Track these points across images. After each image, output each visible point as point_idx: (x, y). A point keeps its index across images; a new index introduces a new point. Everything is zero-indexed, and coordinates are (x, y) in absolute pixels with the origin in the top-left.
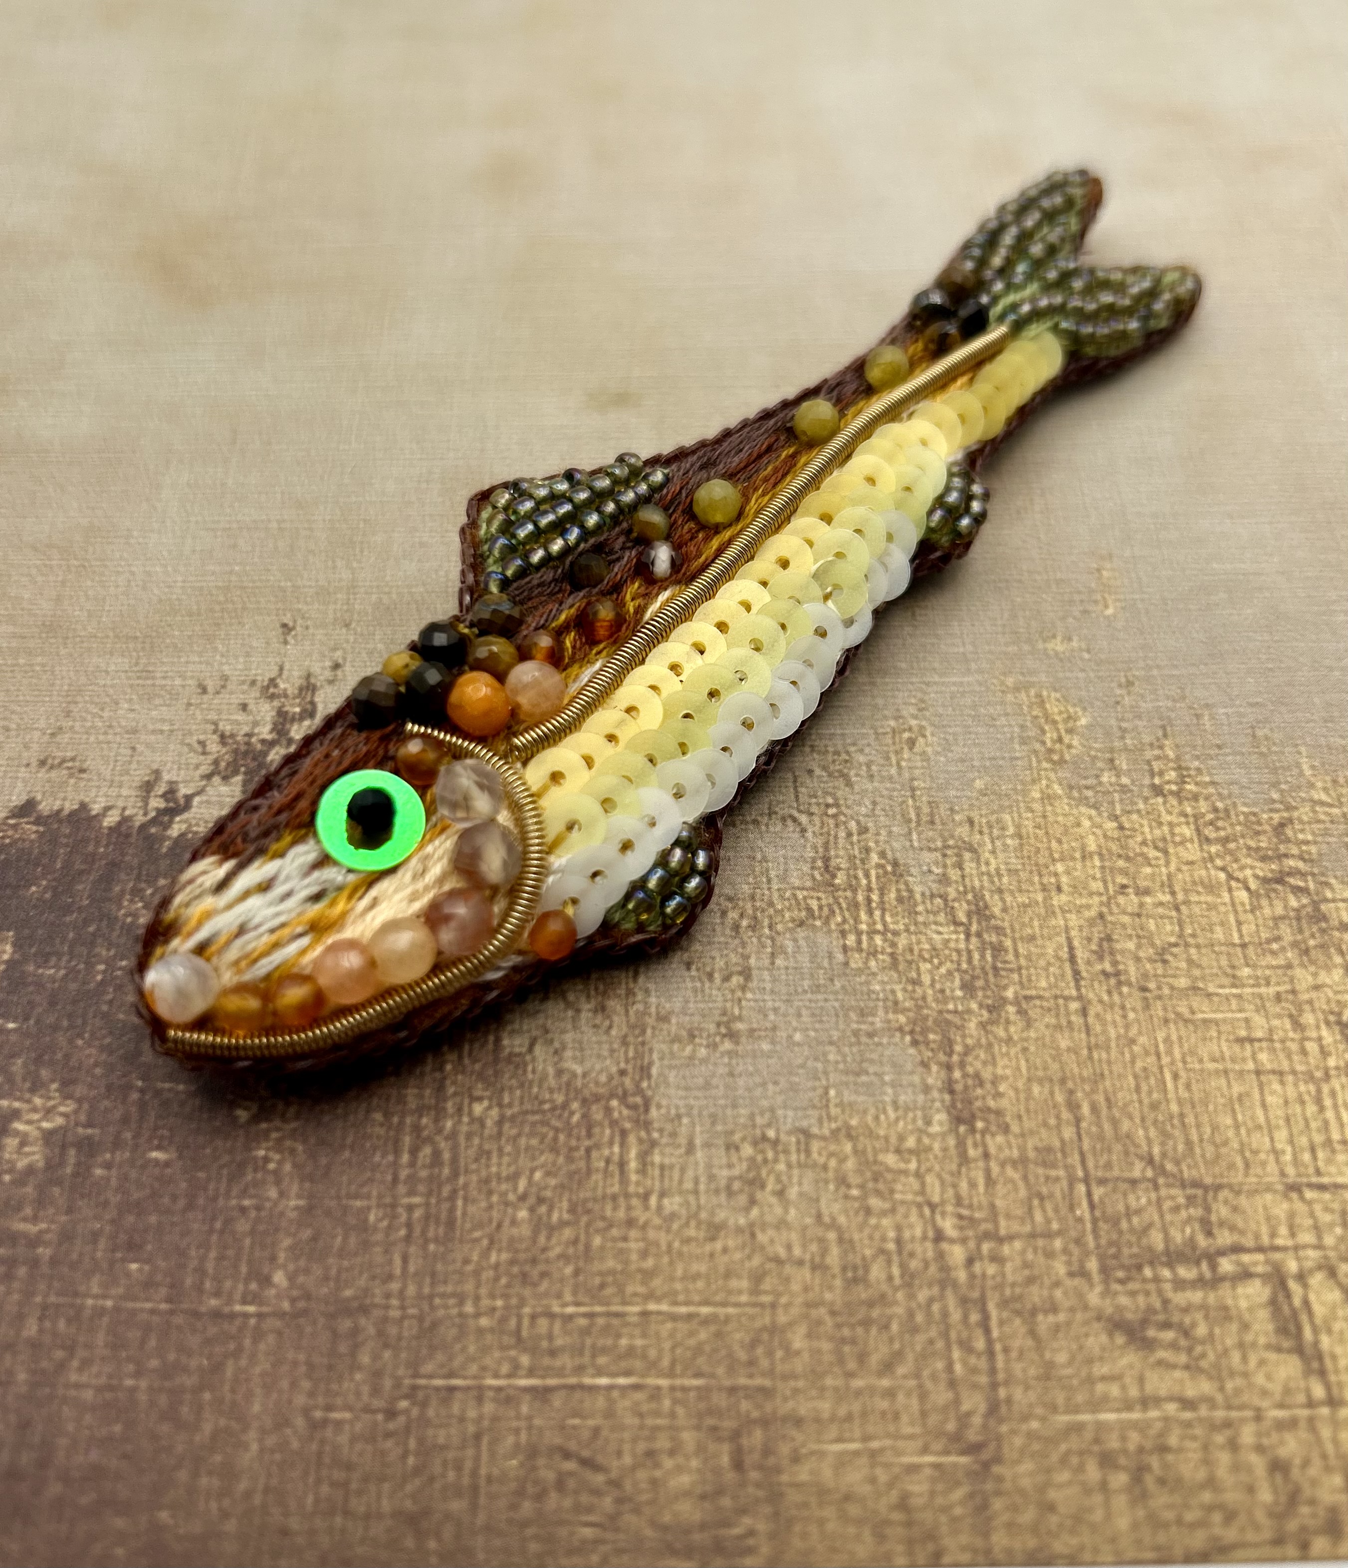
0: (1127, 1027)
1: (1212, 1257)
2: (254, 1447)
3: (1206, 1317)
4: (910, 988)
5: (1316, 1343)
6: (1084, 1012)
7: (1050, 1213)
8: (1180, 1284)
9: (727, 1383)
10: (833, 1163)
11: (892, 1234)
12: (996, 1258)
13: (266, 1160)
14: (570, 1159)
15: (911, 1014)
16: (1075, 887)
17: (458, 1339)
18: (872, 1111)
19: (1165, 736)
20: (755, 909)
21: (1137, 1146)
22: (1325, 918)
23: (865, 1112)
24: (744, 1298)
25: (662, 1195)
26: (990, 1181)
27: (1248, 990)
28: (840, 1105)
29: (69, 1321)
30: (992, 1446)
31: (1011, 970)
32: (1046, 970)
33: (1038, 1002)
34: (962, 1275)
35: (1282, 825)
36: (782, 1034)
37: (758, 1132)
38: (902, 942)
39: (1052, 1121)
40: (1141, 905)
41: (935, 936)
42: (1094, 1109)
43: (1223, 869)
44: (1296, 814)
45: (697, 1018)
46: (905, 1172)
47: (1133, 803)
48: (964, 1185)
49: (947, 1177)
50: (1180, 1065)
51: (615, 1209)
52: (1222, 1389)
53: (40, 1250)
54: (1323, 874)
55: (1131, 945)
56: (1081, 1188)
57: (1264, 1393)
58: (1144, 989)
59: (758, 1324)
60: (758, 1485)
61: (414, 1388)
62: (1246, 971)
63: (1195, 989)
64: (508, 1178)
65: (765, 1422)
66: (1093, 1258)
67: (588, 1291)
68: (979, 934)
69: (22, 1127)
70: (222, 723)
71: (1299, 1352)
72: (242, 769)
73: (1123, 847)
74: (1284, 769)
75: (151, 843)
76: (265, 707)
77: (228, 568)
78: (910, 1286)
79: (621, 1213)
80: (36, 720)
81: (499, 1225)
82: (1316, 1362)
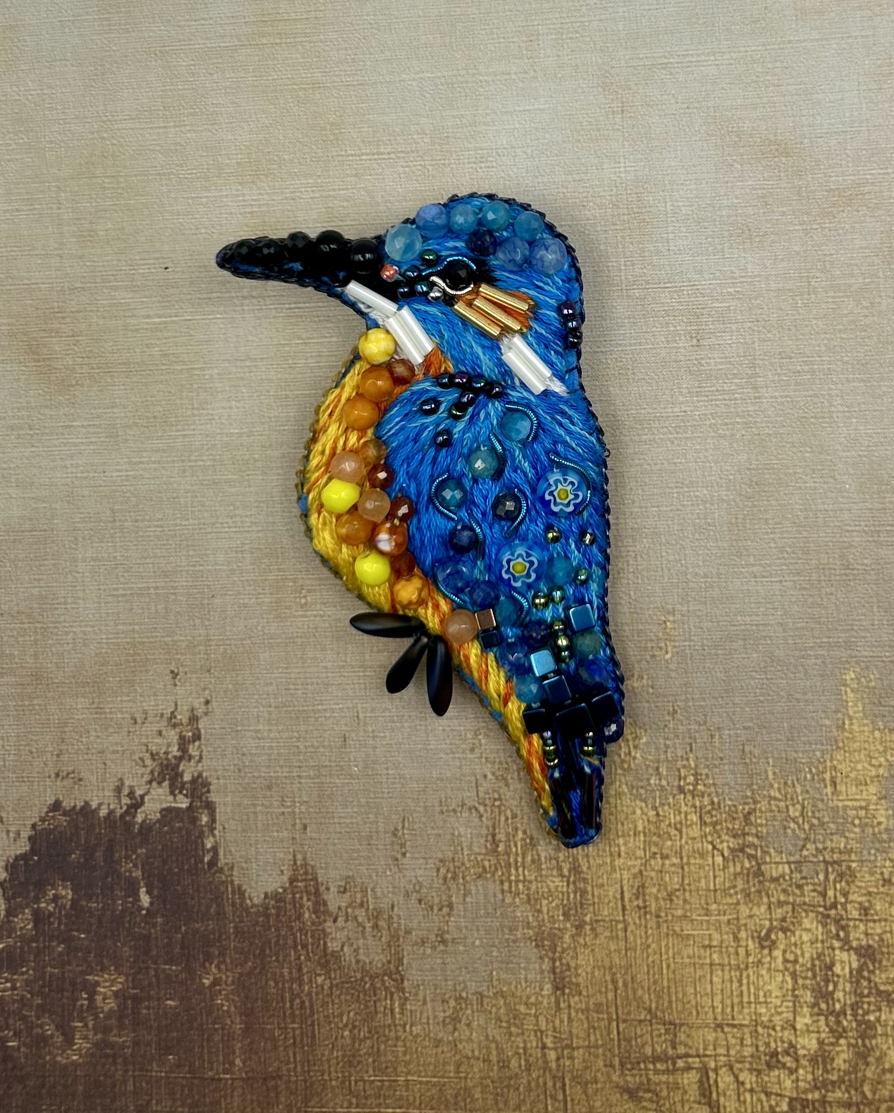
0: (647, 938)
1: (673, 1060)
3: (668, 1088)
4: (536, 914)
5: (718, 1101)
6: (626, 931)
7: (598, 1035)
8: (657, 1072)
10: (494, 1010)
11: (522, 1045)
12: (571, 1058)
13: (222, 1005)
14: (367, 1007)
15: (536, 930)
16: (628, 854)
17: (323, 1090)
18: (514, 983)
19: (691, 750)
20: (455, 867)
21: (644, 1003)
22: (763, 874)
23: (510, 984)
24: (452, 1074)
25: (411, 1025)
26: (570, 1019)
27: (714, 918)
28: (498, 980)
29: (147, 1084)
31: (590, 905)
32: (608, 904)
33: (602, 923)
34: (554, 1065)
35: (749, 813)
36: (469, 941)
37: (457, 993)
38: (533, 887)
39: (603, 990)
40: (663, 865)
41: (550, 884)
42: (625, 984)
43: (711, 843)
44: (758, 806)
45: (425, 932)
46: (529, 1015)
47: (667, 799)
48: (557, 1022)
49: (550, 1017)
50: (671, 960)
51: (390, 1031)
53: (126, 1050)
54: (766, 847)
55: (654, 890)
56: (614, 1024)
58: (658, 916)
59: (458, 1087)
62: (714, 906)
63: (686, 916)
64: (338, 1016)
66: (617, 1059)
67: (380, 1070)
68: (574, 883)
69: (102, 990)
70: (150, 745)
71: (709, 1104)
72: (167, 777)
73: (657, 828)
74: (756, 774)
75: (128, 826)
76: (173, 733)
77: (131, 628)
78: (530, 1070)
79: (393, 1034)
80: (47, 746)
81: (336, 1038)
82: (716, 1109)
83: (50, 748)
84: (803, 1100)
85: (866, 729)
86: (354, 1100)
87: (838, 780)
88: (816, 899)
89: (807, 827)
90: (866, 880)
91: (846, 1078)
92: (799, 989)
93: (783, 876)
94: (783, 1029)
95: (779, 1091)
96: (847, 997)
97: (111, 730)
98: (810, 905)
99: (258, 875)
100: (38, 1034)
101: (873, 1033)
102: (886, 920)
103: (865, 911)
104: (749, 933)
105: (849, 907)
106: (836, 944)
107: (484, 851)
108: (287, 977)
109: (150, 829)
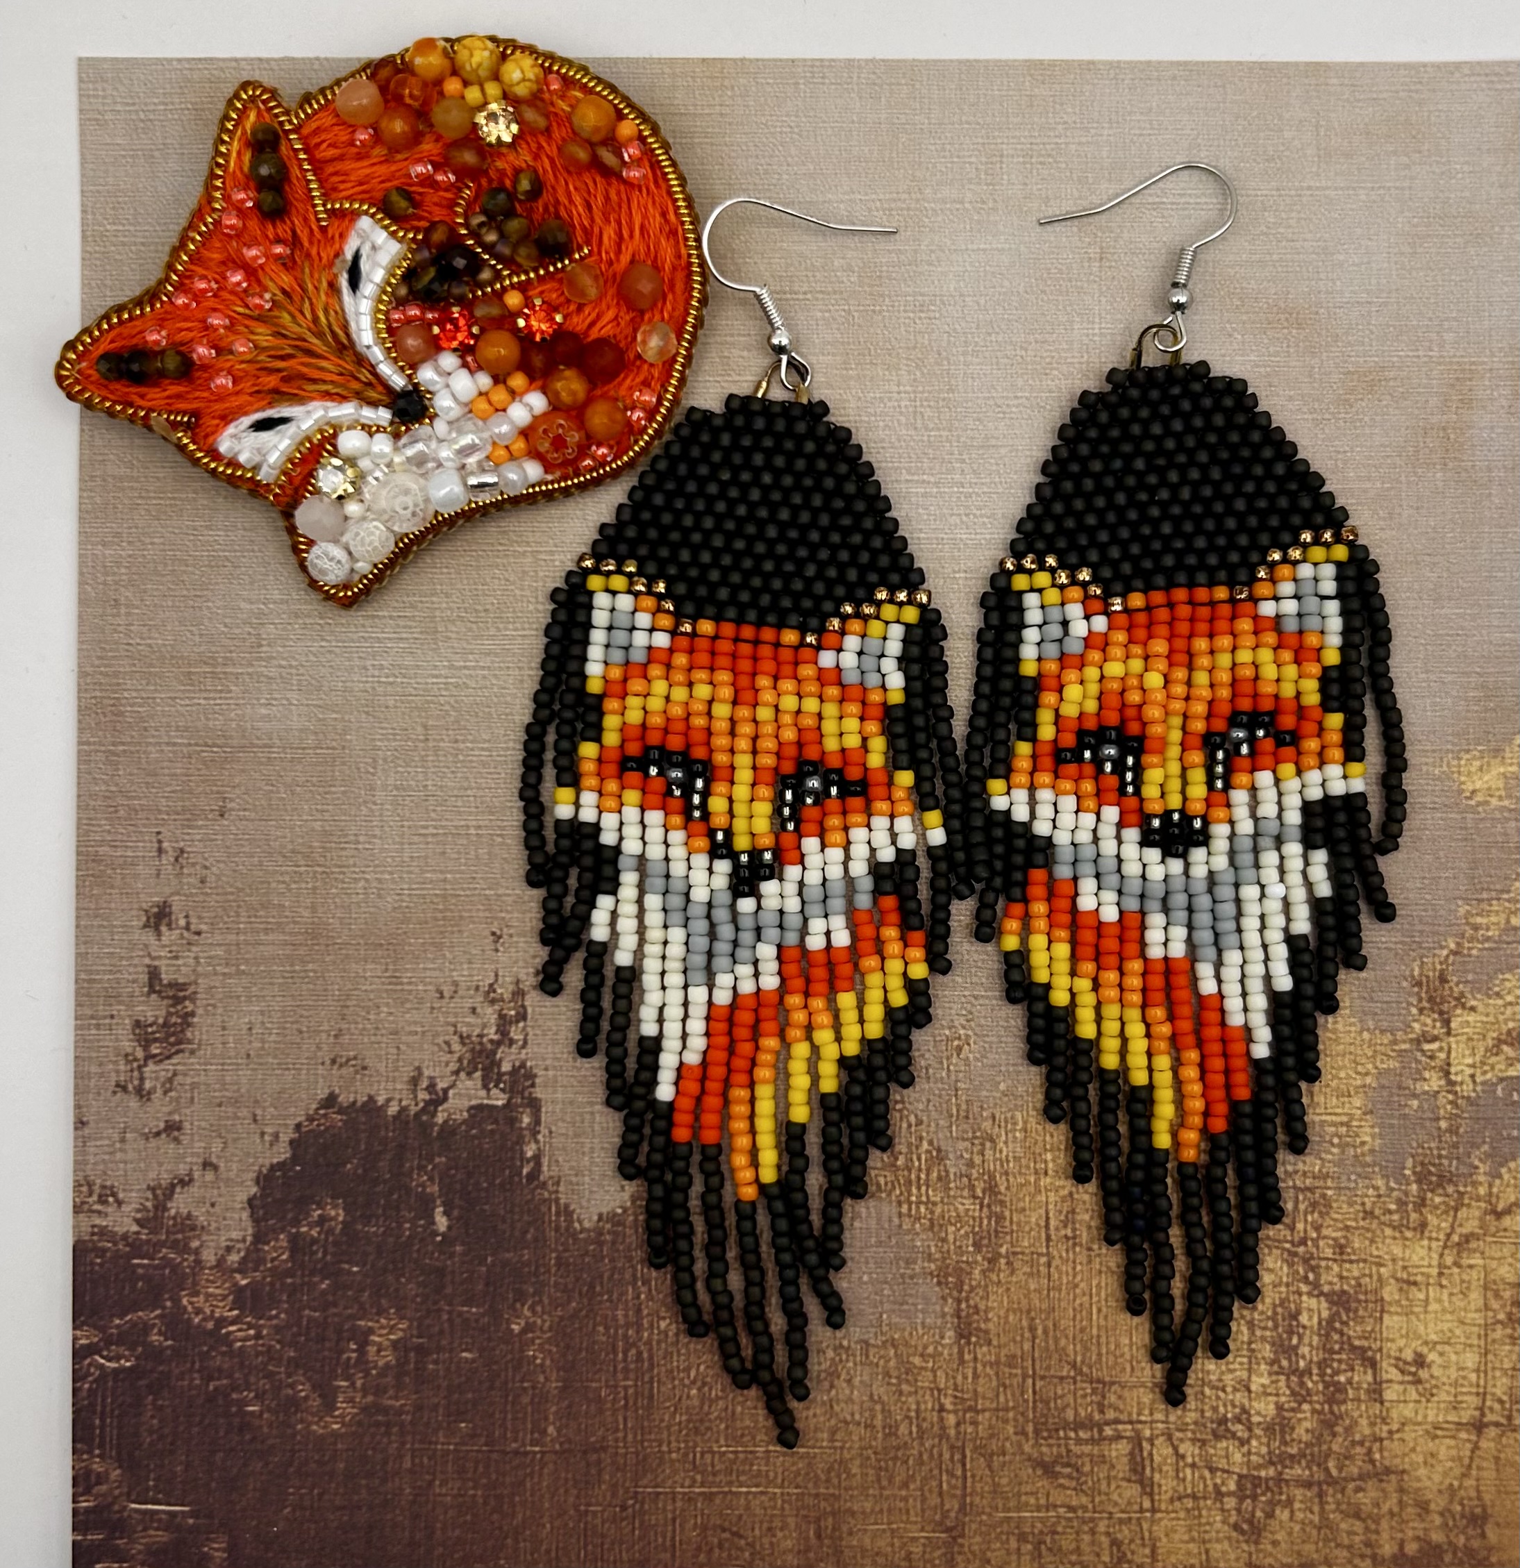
0: (1075, 1275)
1: (1101, 1426)
2: (548, 1526)
3: (1091, 1461)
4: (940, 1244)
5: (1151, 1479)
6: (1049, 1265)
7: (1009, 1395)
8: (1079, 1441)
9: (813, 1492)
10: (882, 1362)
11: (914, 1407)
12: (975, 1423)
13: (535, 1357)
15: (939, 1263)
17: (659, 1465)
18: (909, 1329)
21: (1069, 1356)
23: (904, 1329)
24: (824, 1444)
26: (976, 1376)
28: (889, 1325)
29: (430, 1459)
30: (960, 1528)
31: (1007, 1233)
32: (1030, 1233)
33: (1021, 1256)
34: (952, 1432)
36: (854, 1276)
37: (837, 1341)
38: (938, 1210)
39: (1018, 1338)
41: (960, 1206)
42: (1045, 1332)
46: (925, 1369)
48: (960, 1378)
49: (950, 1373)
50: (1103, 1303)
52: (1093, 1501)
53: (404, 1417)
55: (1086, 1217)
56: (1030, 1381)
57: (1116, 1504)
58: (1090, 1249)
59: (833, 1459)
60: (829, 1547)
61: (636, 1493)
64: (684, 1370)
65: (833, 1514)
66: (1030, 1424)
67: (734, 1438)
68: (989, 1206)
69: (377, 1339)
70: (459, 1025)
71: (1141, 1482)
72: (480, 1066)
75: (425, 1128)
76: (489, 1010)
77: (441, 876)
78: (922, 1438)
80: (320, 1023)
81: (680, 1399)
82: (1148, 1488)
83: (326, 1027)
84: (1255, 1477)
85: (1354, 1030)
86: (699, 1478)
87: (1317, 1091)
88: (1283, 1234)
90: (1343, 1210)
91: (1308, 1452)
92: (1256, 1342)
94: (1235, 1390)
95: (1227, 1467)
96: (1315, 1352)
98: (1275, 1241)
99: (590, 1193)
100: (287, 1395)
101: (1342, 1397)
102: (1365, 1261)
103: (1340, 1248)
105: (1321, 1243)
106: (1304, 1288)
108: (622, 1321)
109: (453, 1132)
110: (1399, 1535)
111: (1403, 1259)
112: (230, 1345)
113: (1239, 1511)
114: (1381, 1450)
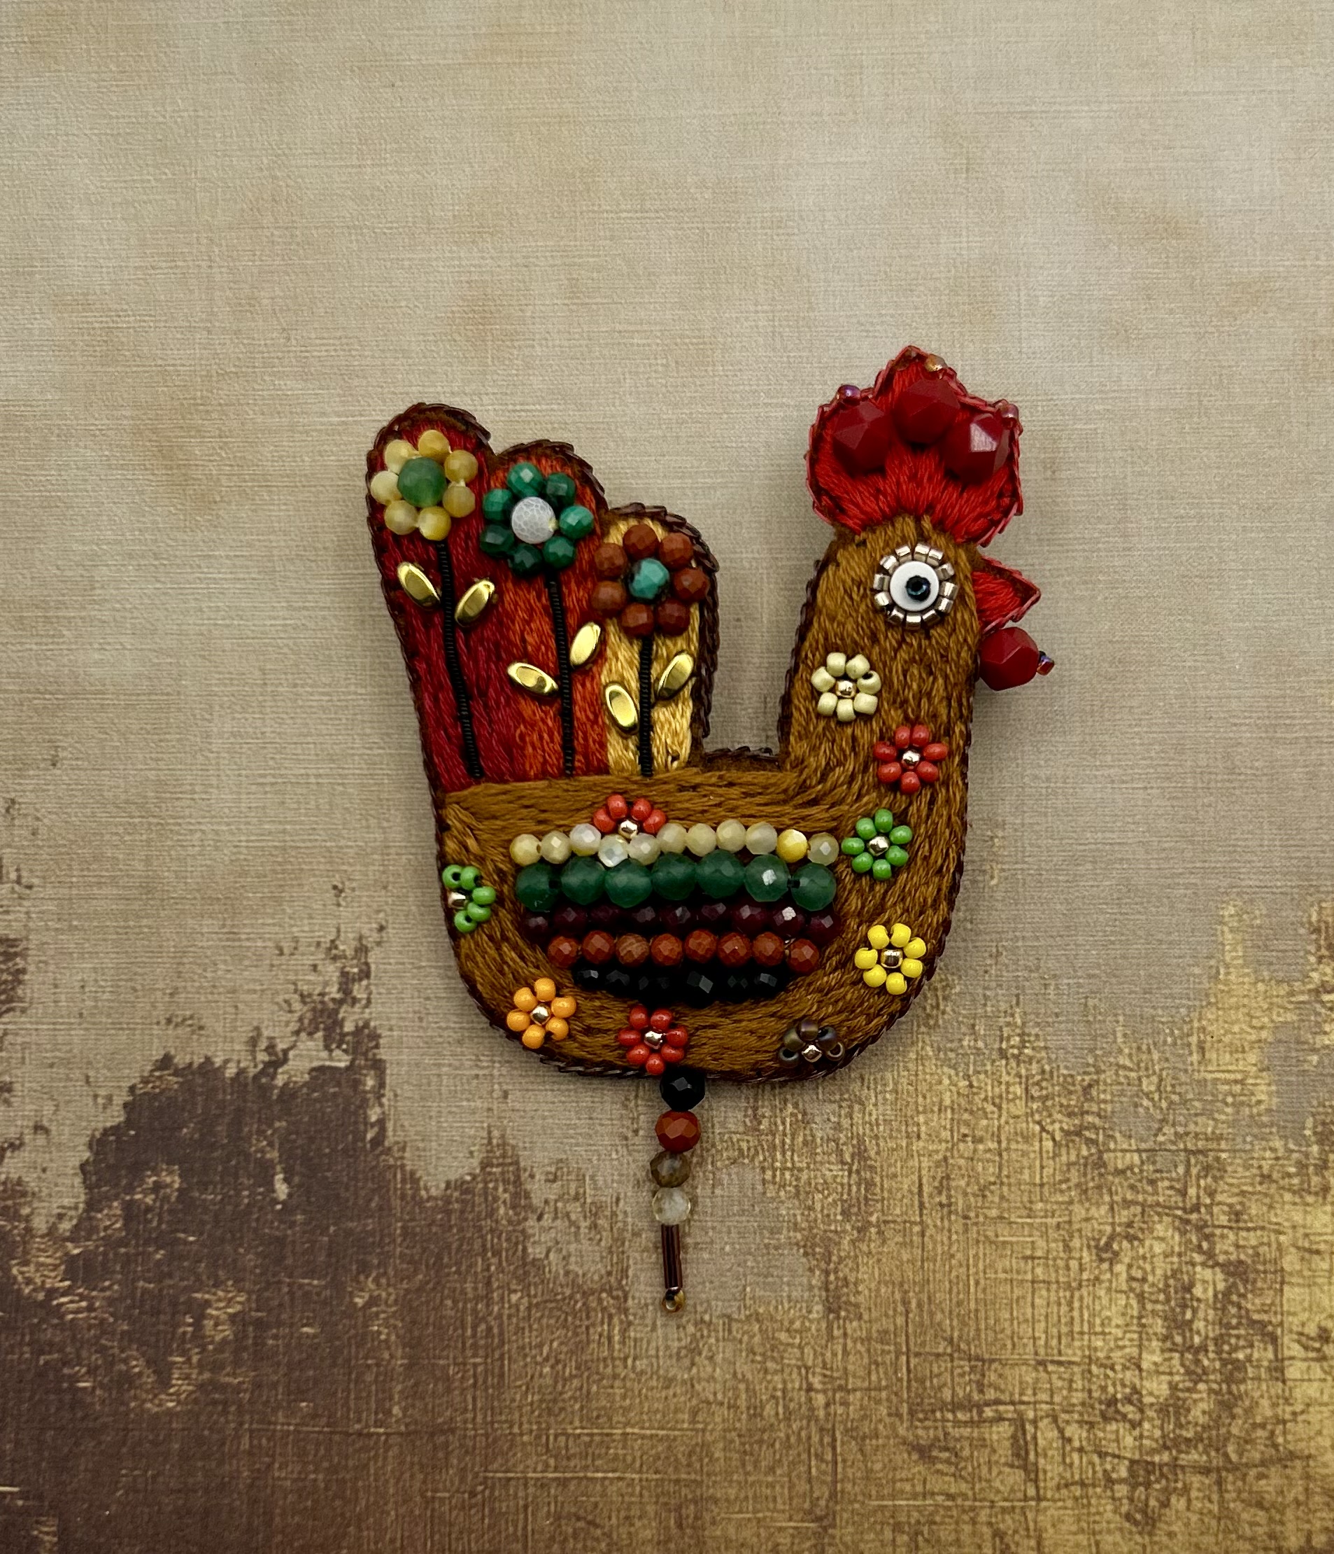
0: (951, 1245)
1: (980, 1407)
2: (393, 1513)
3: (971, 1444)
4: (806, 1212)
5: (1036, 1464)
6: (923, 1236)
7: (882, 1376)
8: (957, 1423)
9: (673, 1477)
10: (746, 1338)
11: (780, 1386)
12: (845, 1404)
13: (379, 1333)
14: (576, 1334)
15: (806, 1233)
16: (930, 1135)
17: (510, 1448)
18: (774, 1302)
19: (1018, 1004)
21: (945, 1331)
22: (1105, 1165)
23: (769, 1303)
24: (686, 1426)
25: (635, 1359)
26: (846, 1352)
27: (1038, 1220)
28: (753, 1298)
29: (269, 1440)
30: (830, 1518)
31: (877, 1201)
32: (901, 1200)
33: (892, 1225)
35: (1090, 1086)
36: (717, 1246)
37: (698, 1317)
38: (804, 1177)
39: (891, 1313)
40: (975, 1151)
41: (827, 1173)
42: (920, 1305)
43: (1039, 1123)
44: (1102, 1077)
46: (792, 1345)
47: (984, 1065)
48: (829, 1354)
49: (819, 1349)
50: (981, 1275)
51: (606, 1366)
52: (973, 1489)
53: (242, 1396)
54: (1111, 1129)
55: (963, 1183)
56: (904, 1358)
57: (998, 1491)
58: (966, 1217)
59: (694, 1442)
60: (691, 1537)
61: (486, 1478)
62: (1040, 1205)
63: (1001, 1218)
64: (536, 1347)
65: (695, 1501)
66: (905, 1405)
67: (589, 1420)
68: (858, 1172)
69: (214, 1313)
70: (299, 983)
71: (1025, 1468)
72: (322, 1026)
73: (970, 1102)
74: (1103, 1036)
75: (264, 1091)
76: (331, 968)
77: (281, 827)
78: (789, 1419)
79: (609, 1370)
80: (157, 982)
81: (532, 1377)
82: (1032, 1474)
83: (160, 985)
84: (1147, 1463)
85: (1246, 980)
86: (552, 1462)
87: (1208, 1046)
88: (1173, 1199)
89: (1164, 1104)
90: (1238, 1175)
91: (1205, 1435)
92: (1147, 1316)
93: (1131, 1168)
94: (1125, 1368)
95: (1117, 1452)
96: (1210, 1327)
97: (246, 963)
98: (1165, 1207)
99: (438, 1158)
100: (120, 1372)
101: (1241, 1376)
102: (1263, 1228)
103: (1237, 1215)
104: (1085, 1242)
105: (1216, 1209)
106: (1198, 1258)
107: (741, 1129)
108: (470, 1295)
109: (294, 1095)
110: (1307, 1526)
111: (1304, 1227)
112: (62, 1317)
113: (1131, 1500)
114: (1284, 1433)
